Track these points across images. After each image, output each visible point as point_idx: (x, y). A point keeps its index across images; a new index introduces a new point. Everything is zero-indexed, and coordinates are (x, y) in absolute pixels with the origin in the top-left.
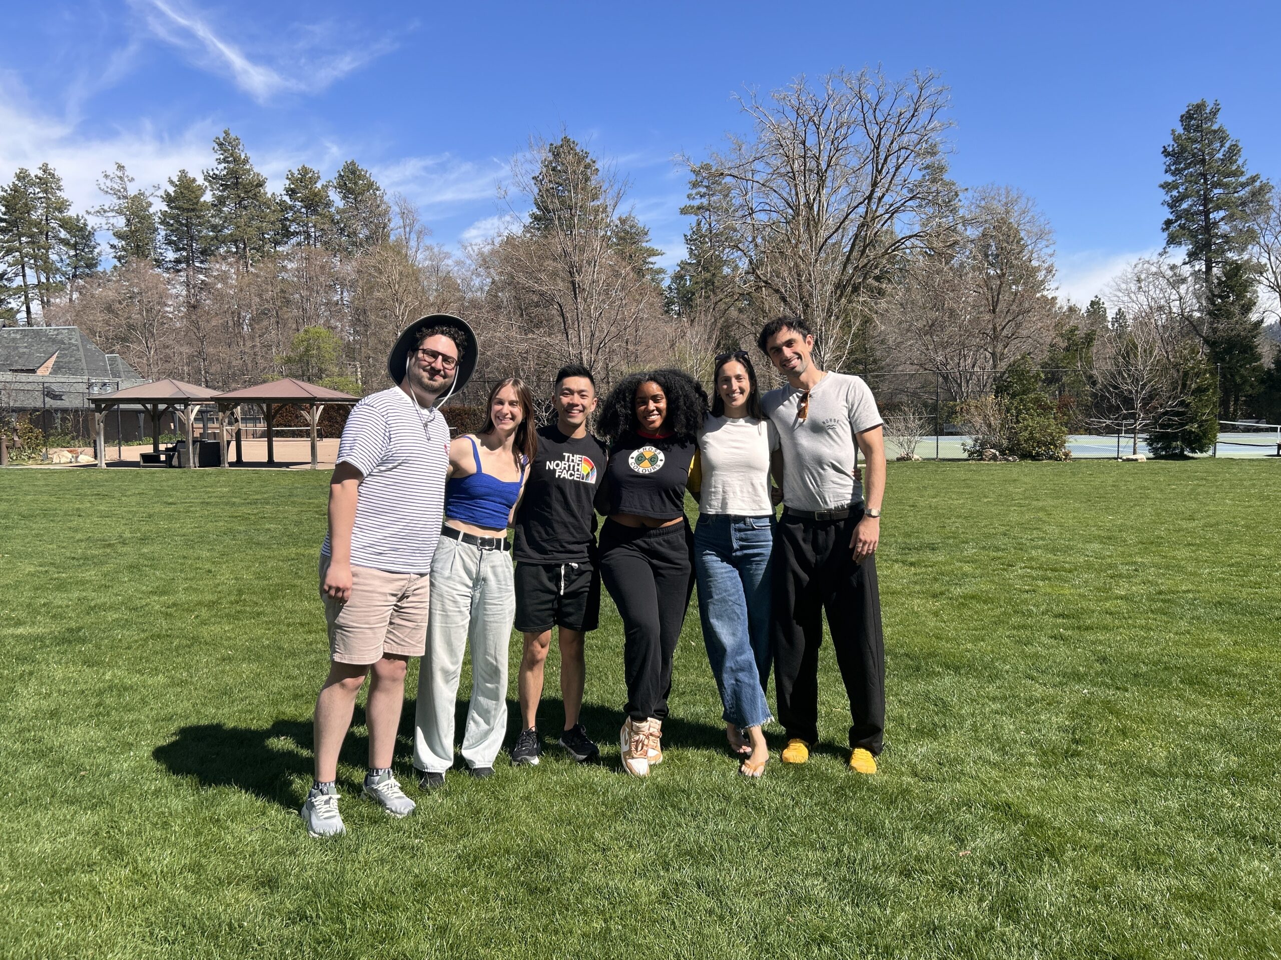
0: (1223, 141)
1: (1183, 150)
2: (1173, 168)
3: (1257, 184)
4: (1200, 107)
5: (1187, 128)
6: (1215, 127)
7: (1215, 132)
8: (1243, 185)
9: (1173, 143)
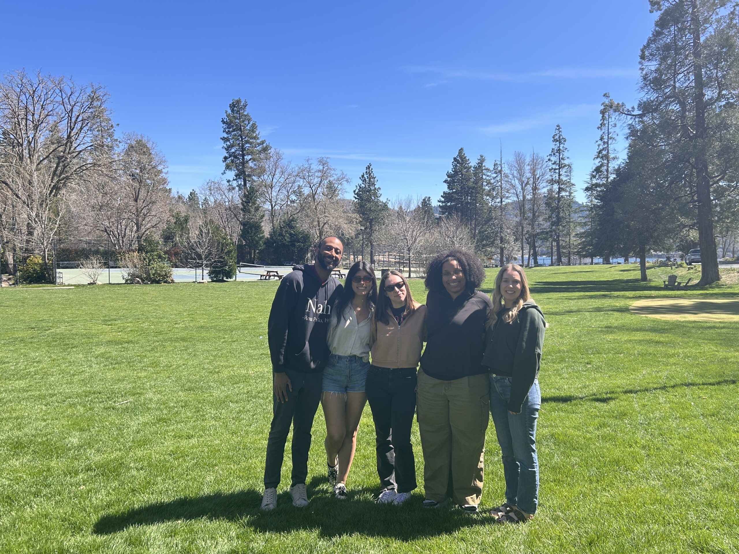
0: (249, 120)
1: (231, 122)
2: (227, 130)
3: (265, 145)
4: (238, 102)
5: (233, 111)
6: (245, 113)
7: (245, 116)
8: (259, 144)
9: (226, 117)
